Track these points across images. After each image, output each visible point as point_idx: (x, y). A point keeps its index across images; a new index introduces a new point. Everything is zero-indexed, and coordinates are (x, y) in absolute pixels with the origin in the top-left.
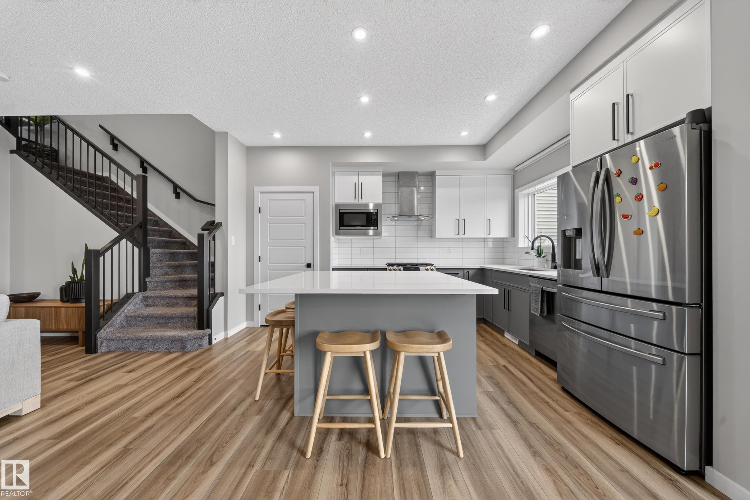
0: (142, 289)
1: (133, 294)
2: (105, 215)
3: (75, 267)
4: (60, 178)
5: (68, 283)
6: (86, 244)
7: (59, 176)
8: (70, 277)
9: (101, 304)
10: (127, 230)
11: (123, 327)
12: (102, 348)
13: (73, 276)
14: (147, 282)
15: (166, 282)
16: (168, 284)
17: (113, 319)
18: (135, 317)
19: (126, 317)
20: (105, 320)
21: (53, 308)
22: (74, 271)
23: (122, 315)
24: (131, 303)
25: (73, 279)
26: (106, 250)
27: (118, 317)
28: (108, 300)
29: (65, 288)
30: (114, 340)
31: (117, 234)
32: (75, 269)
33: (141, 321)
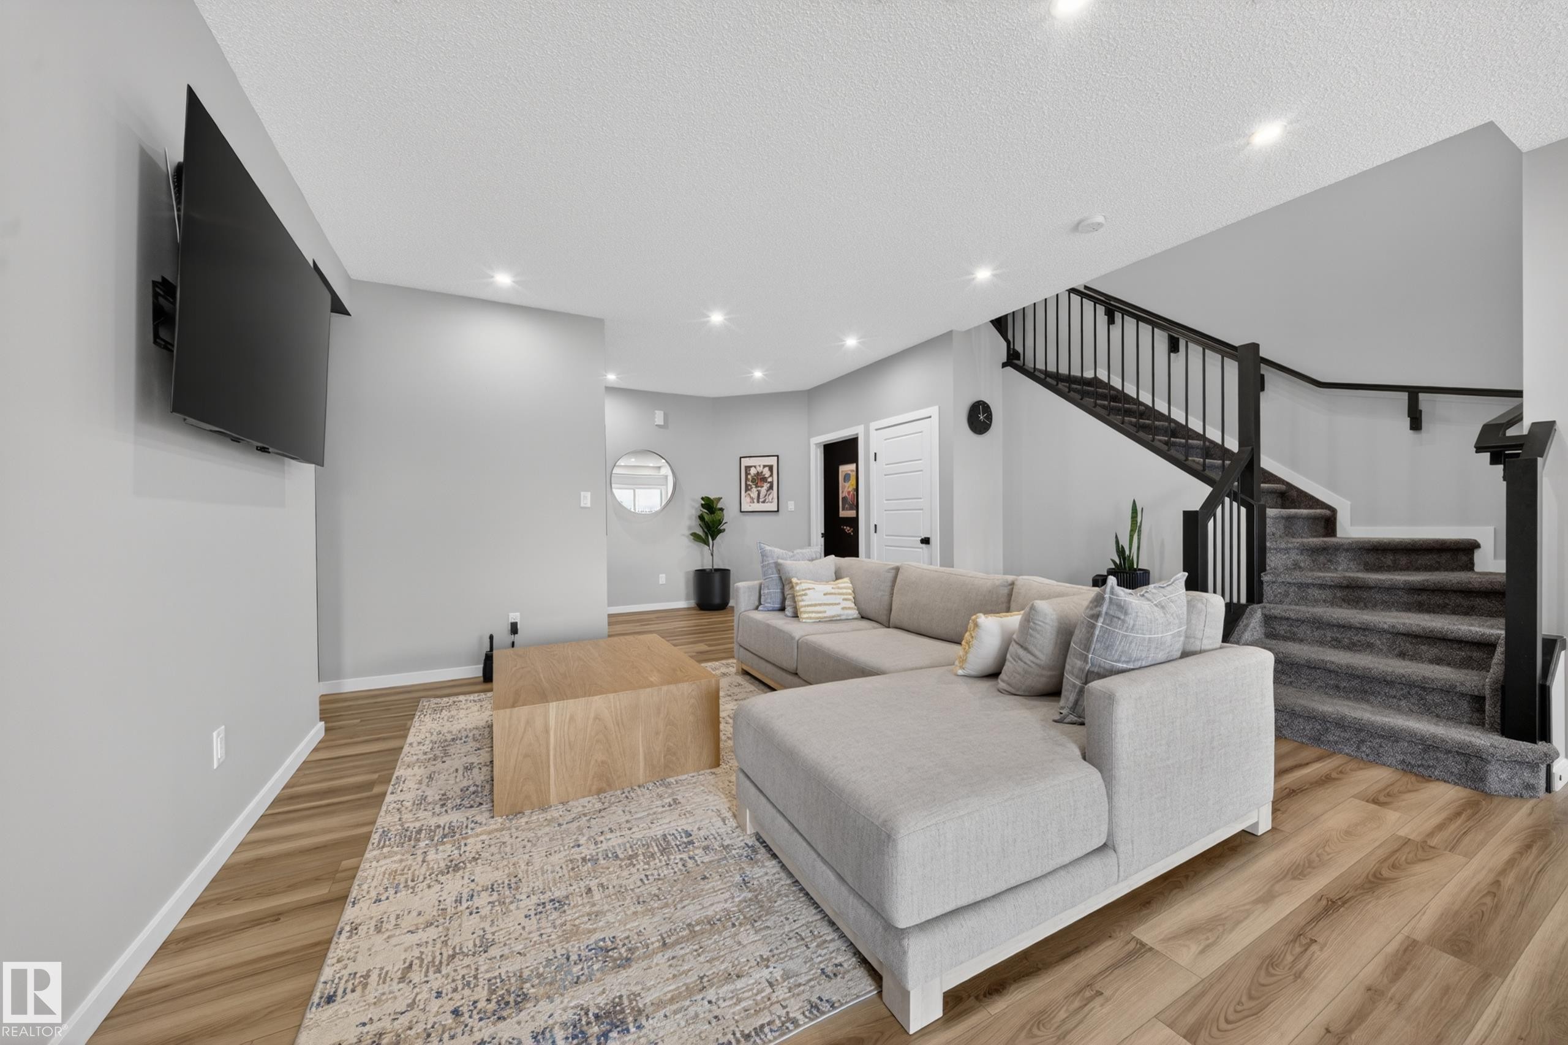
0: (1255, 597)
3: (1121, 543)
5: (1108, 572)
8: (1113, 561)
13: (1118, 560)
14: (1263, 583)
15: (1308, 586)
16: (1316, 593)
22: (1120, 553)
24: (1247, 627)
25: (1116, 566)
32: (1122, 549)
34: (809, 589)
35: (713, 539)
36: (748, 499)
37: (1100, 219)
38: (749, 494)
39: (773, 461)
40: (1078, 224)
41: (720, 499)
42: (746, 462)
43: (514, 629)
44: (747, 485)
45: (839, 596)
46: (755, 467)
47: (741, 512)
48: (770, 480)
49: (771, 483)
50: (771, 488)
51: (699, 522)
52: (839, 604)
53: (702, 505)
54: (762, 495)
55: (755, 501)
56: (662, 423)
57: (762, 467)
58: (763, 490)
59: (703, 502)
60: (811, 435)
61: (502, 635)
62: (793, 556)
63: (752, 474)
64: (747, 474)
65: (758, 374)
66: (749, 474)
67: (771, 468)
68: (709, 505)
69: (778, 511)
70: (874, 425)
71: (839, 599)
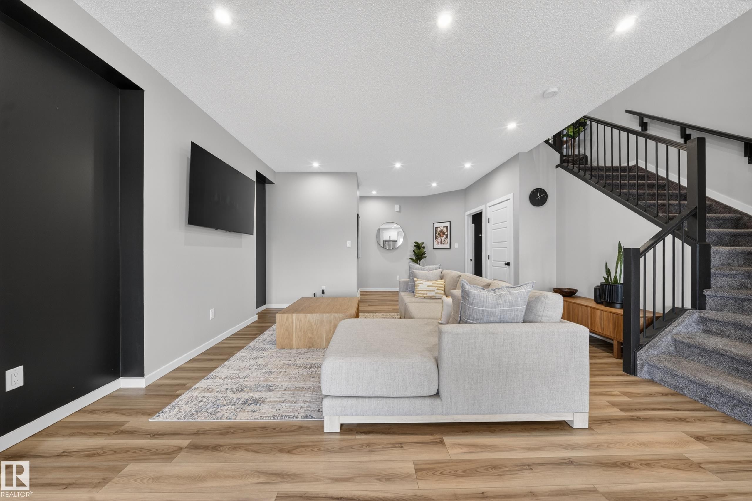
0: (698, 305)
1: (683, 310)
2: (641, 207)
3: (608, 267)
4: (593, 177)
5: (602, 285)
6: (619, 242)
7: (592, 176)
8: (604, 278)
9: (642, 315)
10: (673, 223)
11: (670, 354)
12: (643, 373)
13: (607, 277)
14: (705, 296)
15: (742, 300)
17: (657, 339)
18: (689, 346)
19: (675, 342)
20: (646, 337)
21: (589, 308)
22: (608, 272)
23: (669, 337)
24: (682, 322)
25: (607, 280)
26: (647, 249)
27: (663, 338)
28: (650, 312)
29: (599, 289)
30: (659, 369)
31: (658, 229)
32: (609, 270)
33: (700, 355)
34: (420, 283)
35: (420, 261)
36: (437, 242)
37: (556, 89)
38: (437, 240)
39: (448, 224)
40: (544, 93)
41: (423, 243)
42: (436, 225)
43: (323, 292)
44: (436, 236)
45: (434, 288)
46: (440, 227)
47: (433, 248)
48: (446, 233)
49: (447, 235)
50: (447, 237)
51: (413, 253)
52: (434, 291)
53: (415, 245)
54: (443, 240)
55: (440, 243)
56: (398, 210)
57: (443, 227)
58: (443, 238)
59: (415, 244)
60: (466, 211)
61: (319, 294)
62: (423, 269)
63: (438, 231)
64: (436, 231)
65: (434, 185)
66: (437, 231)
67: (447, 227)
68: (418, 246)
69: (450, 248)
70: (489, 204)
71: (435, 289)
